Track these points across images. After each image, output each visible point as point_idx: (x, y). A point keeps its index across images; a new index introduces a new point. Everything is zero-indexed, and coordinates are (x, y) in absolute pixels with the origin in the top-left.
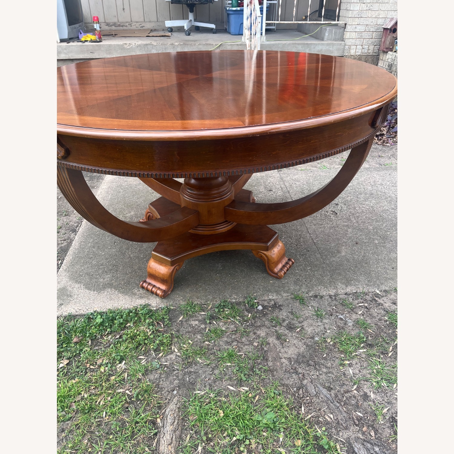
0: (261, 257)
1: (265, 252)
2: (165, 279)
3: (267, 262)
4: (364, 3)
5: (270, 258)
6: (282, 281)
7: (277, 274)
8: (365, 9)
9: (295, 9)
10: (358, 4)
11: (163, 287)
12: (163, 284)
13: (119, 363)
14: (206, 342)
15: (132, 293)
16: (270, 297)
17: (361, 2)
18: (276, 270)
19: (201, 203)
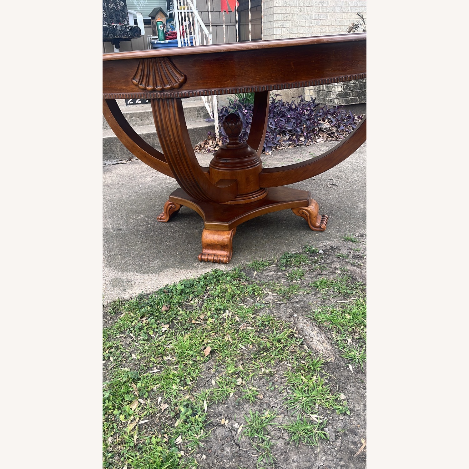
0: (303, 213)
1: (306, 208)
2: (226, 244)
3: (309, 217)
4: (284, 28)
5: (312, 212)
6: (326, 233)
7: (320, 227)
8: (286, 33)
9: (225, 37)
10: (279, 29)
11: (224, 253)
12: (224, 250)
13: (224, 313)
14: (293, 281)
15: (193, 266)
16: (325, 244)
17: (282, 27)
18: (318, 224)
19: (239, 171)
